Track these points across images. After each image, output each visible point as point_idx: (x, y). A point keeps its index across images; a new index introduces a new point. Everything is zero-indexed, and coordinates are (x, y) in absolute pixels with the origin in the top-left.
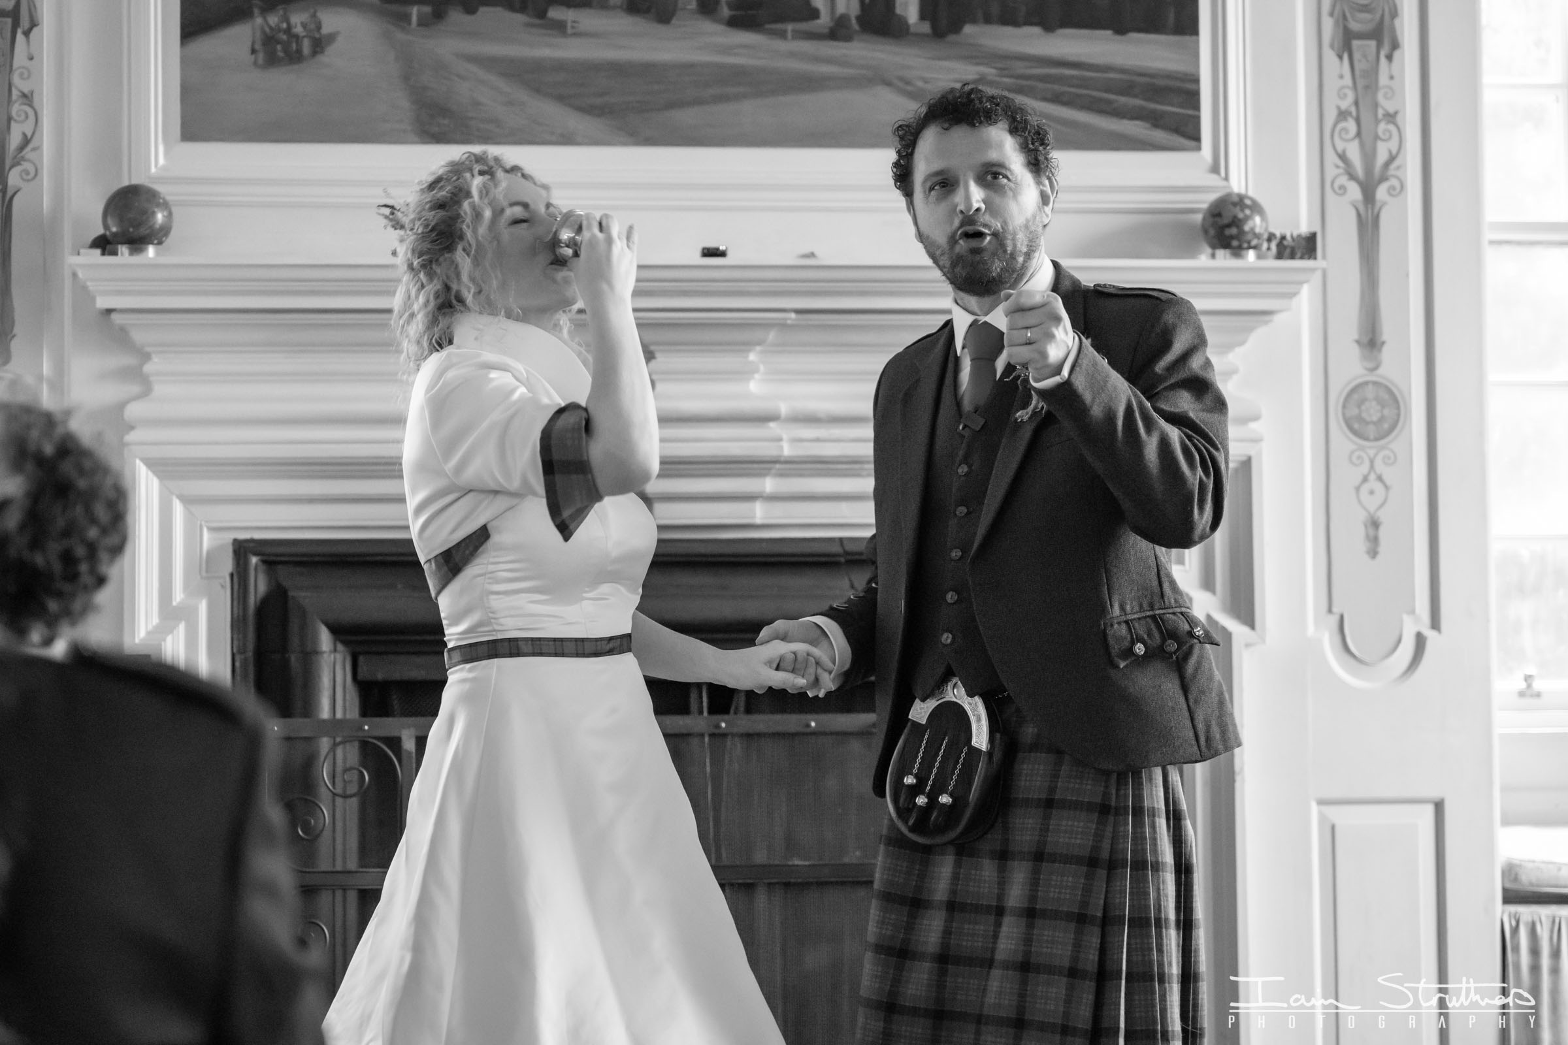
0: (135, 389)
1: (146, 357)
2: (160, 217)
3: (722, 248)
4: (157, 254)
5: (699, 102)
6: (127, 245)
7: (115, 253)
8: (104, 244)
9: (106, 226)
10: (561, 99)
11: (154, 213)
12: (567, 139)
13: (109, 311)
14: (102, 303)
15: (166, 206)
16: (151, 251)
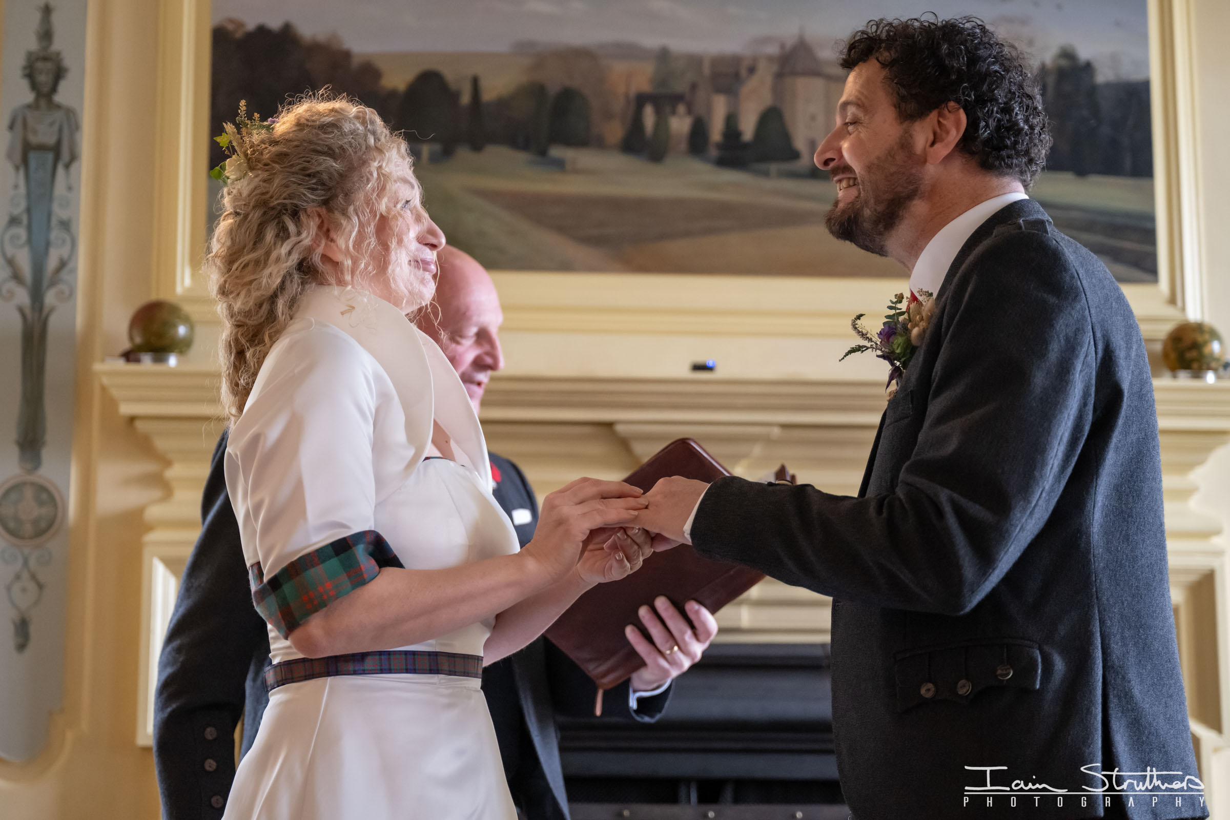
0: (157, 494)
1: (168, 463)
2: (182, 330)
3: (710, 364)
4: (179, 362)
5: (688, 234)
6: (150, 353)
7: (138, 361)
8: (130, 356)
9: (131, 338)
10: (561, 229)
11: (175, 326)
12: (565, 266)
13: (132, 419)
14: (126, 409)
15: (187, 320)
16: (173, 361)
